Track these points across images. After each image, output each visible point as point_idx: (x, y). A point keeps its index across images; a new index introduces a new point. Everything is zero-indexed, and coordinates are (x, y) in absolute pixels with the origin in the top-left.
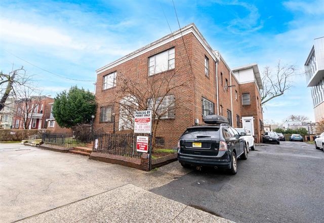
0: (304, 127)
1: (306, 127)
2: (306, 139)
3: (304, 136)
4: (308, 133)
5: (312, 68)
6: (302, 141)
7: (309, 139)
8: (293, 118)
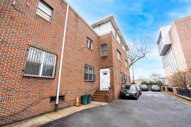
0: (160, 80)
1: (161, 80)
2: (162, 89)
3: (160, 87)
4: (163, 84)
5: (161, 45)
6: (159, 91)
7: (164, 89)
8: (154, 75)
